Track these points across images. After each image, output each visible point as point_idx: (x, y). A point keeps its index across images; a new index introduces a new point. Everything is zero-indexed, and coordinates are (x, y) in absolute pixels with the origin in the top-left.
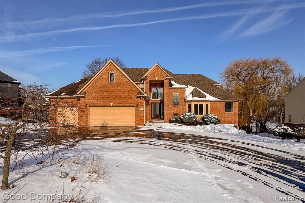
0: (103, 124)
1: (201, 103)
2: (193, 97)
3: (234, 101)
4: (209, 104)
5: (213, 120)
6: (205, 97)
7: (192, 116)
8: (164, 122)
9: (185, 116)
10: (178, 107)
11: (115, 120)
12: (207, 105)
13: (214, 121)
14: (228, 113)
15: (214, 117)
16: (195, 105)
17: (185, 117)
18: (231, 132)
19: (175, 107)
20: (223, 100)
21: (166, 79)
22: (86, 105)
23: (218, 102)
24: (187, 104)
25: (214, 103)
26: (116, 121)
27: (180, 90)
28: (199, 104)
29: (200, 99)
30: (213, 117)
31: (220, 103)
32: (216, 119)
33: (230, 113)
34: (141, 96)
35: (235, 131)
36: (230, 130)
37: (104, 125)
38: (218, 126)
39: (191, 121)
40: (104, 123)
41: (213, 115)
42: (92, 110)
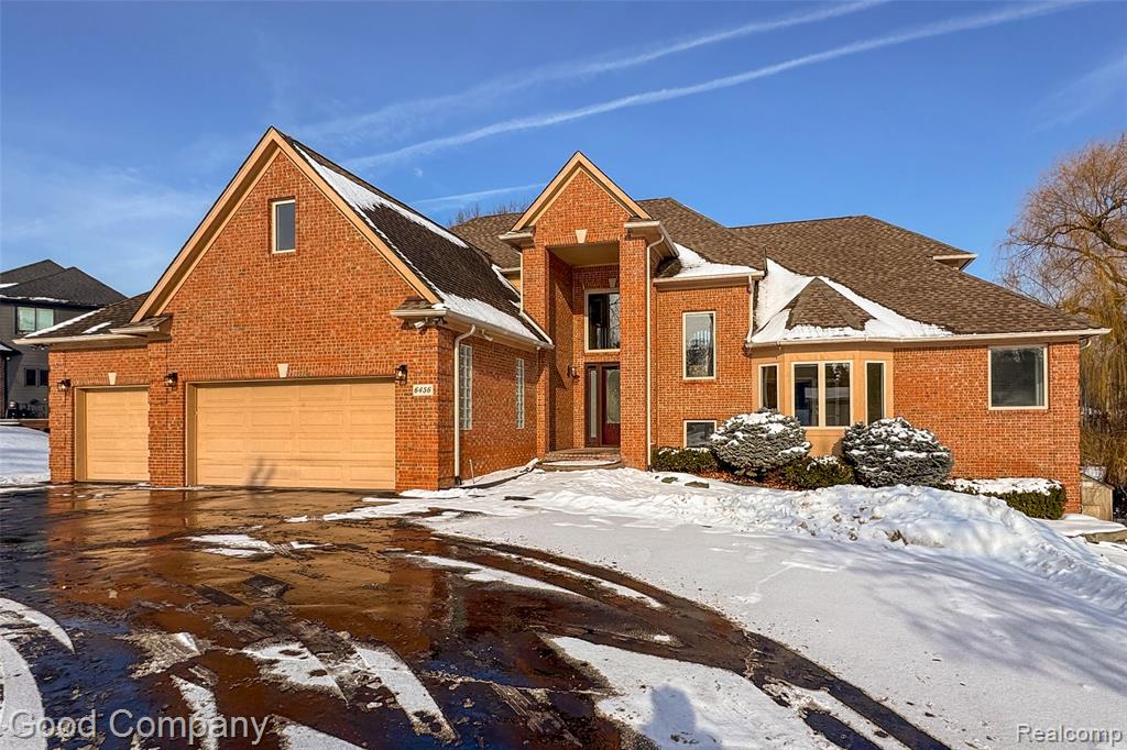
0: (254, 476)
1: (835, 358)
2: (789, 326)
3: (1050, 342)
4: (887, 361)
5: (899, 454)
6: (863, 323)
7: (776, 429)
8: (621, 464)
9: (733, 431)
10: (711, 382)
11: (308, 456)
12: (875, 372)
13: (906, 459)
14: (1009, 414)
15: (908, 439)
16: (799, 369)
17: (735, 437)
18: (985, 544)
19: (694, 383)
20: (975, 336)
21: (631, 234)
22: (174, 377)
23: (949, 353)
24: (758, 366)
25: (920, 354)
26: (311, 461)
27: (722, 293)
28: (821, 361)
29: (829, 335)
30: (903, 435)
31: (959, 353)
32: (919, 451)
33: (1027, 413)
34: (422, 318)
35: (1011, 540)
36: (976, 534)
37: (259, 482)
38: (889, 500)
39: (763, 462)
40: (259, 470)
41: (904, 425)
42: (209, 401)
